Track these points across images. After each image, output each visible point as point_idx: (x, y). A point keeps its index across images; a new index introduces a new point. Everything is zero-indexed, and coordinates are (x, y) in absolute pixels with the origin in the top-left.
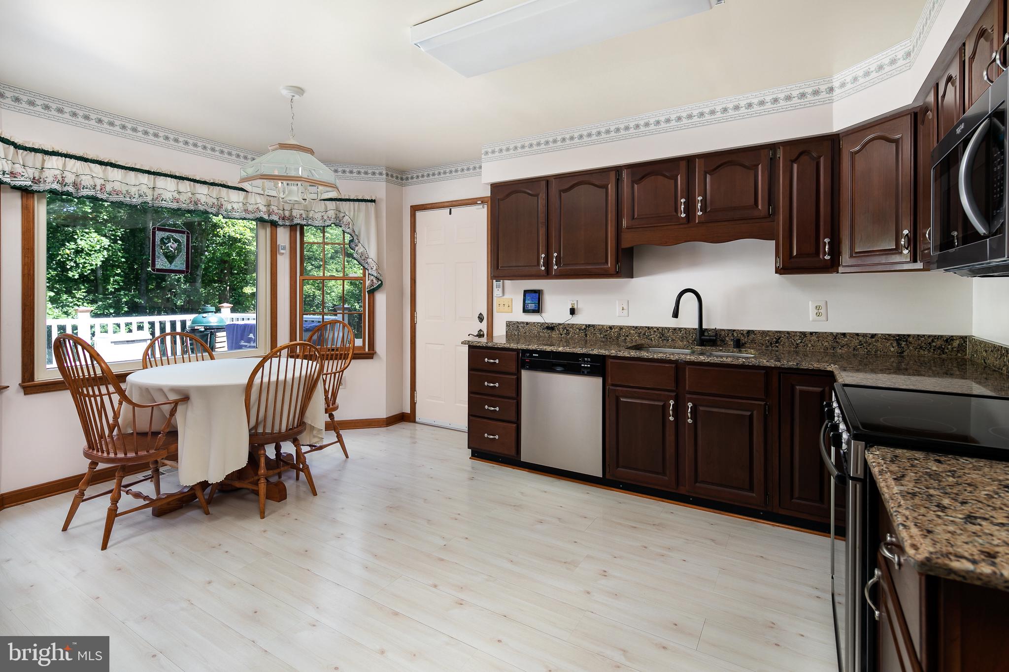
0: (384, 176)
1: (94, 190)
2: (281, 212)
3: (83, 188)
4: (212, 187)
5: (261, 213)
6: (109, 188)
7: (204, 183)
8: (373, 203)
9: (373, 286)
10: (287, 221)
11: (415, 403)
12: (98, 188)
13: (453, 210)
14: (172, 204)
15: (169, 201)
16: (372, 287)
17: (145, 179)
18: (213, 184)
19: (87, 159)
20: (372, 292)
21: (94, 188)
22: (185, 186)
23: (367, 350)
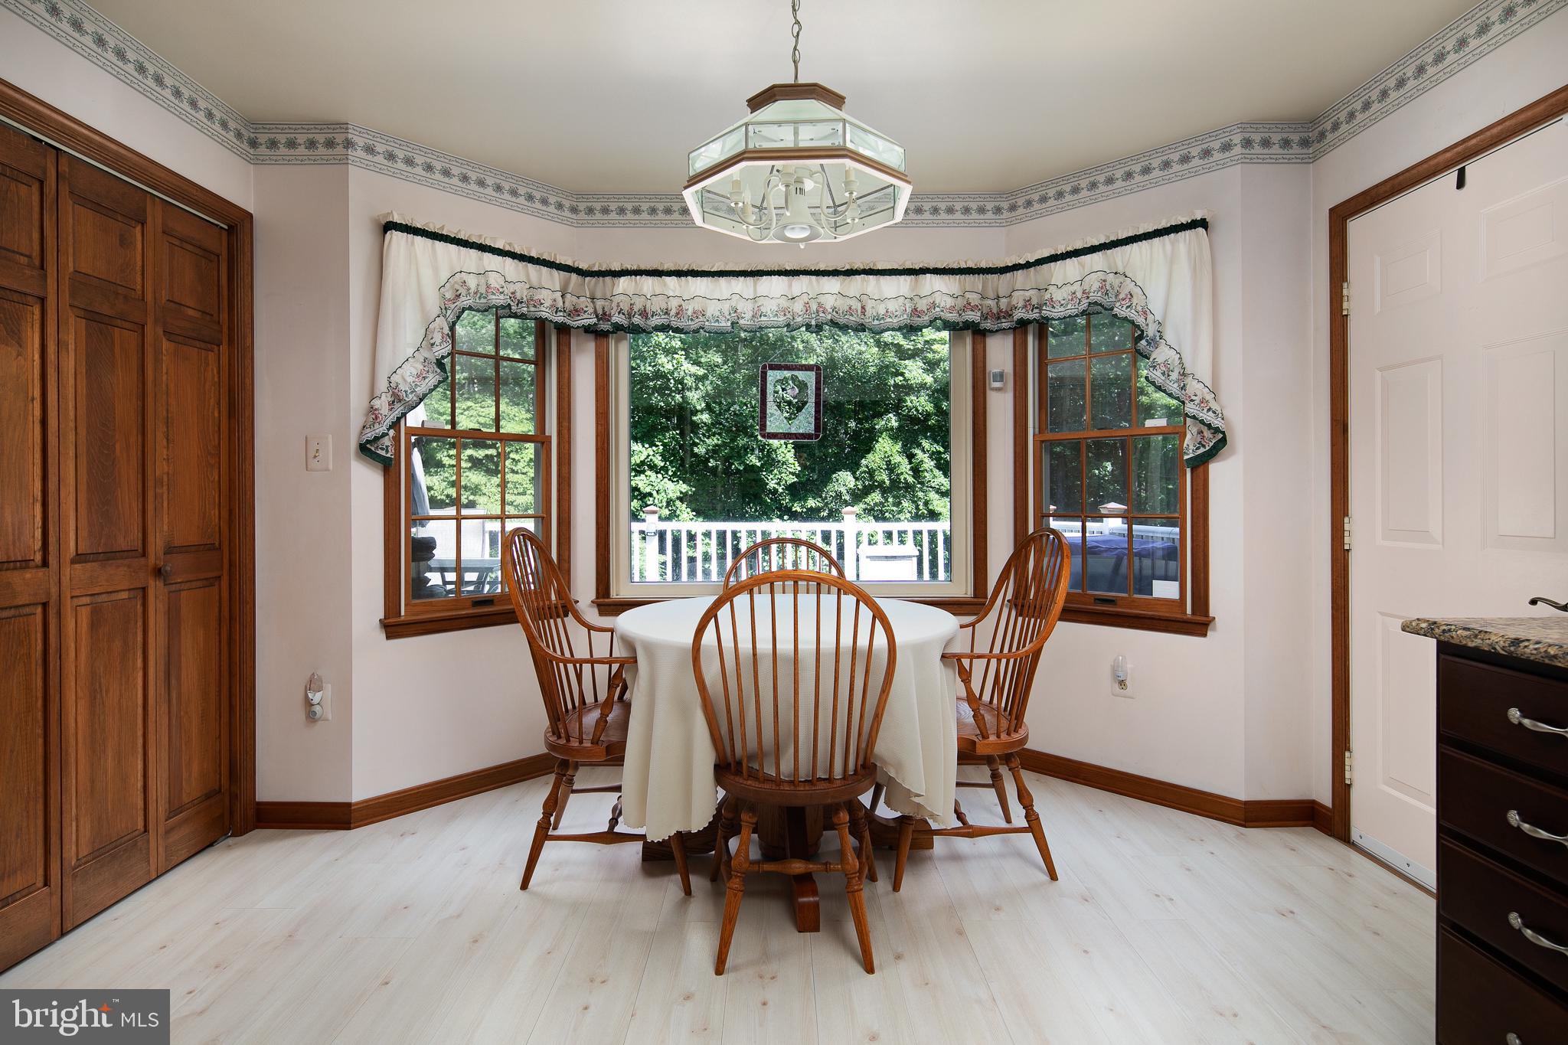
0: (1238, 150)
1: (666, 316)
2: (991, 303)
3: (652, 316)
4: (848, 279)
5: (937, 309)
6: (690, 309)
7: (835, 273)
8: (1201, 230)
9: (1204, 446)
10: (1003, 320)
11: (1349, 786)
12: (673, 313)
13: (1473, 169)
14: (776, 319)
15: (771, 315)
16: (1202, 450)
17: (740, 285)
18: (850, 273)
19: (663, 271)
20: (1200, 463)
21: (666, 313)
22: (801, 284)
23: (1189, 610)
